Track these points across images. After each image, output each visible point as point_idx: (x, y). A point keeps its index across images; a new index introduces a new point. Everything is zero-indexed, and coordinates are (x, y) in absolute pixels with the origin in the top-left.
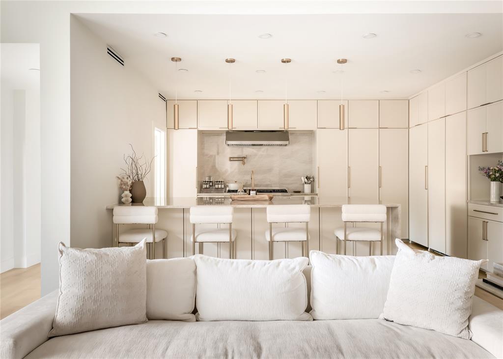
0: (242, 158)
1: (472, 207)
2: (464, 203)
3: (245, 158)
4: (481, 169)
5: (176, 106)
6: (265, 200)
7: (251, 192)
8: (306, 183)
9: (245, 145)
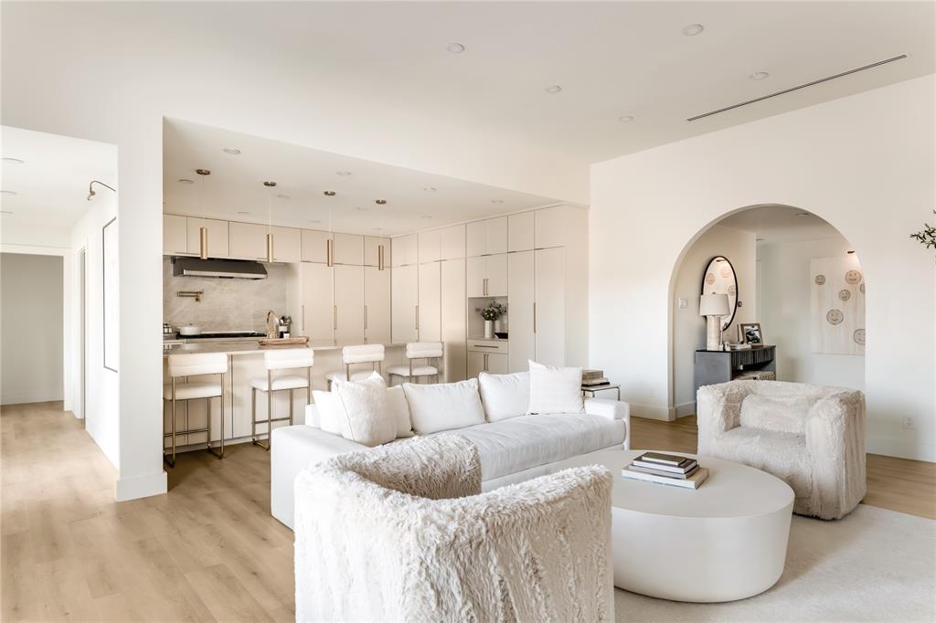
0: (197, 293)
1: (472, 343)
2: (464, 340)
3: (201, 293)
4: (478, 310)
5: (204, 230)
6: (302, 344)
7: (285, 335)
8: (281, 325)
9: (208, 277)
